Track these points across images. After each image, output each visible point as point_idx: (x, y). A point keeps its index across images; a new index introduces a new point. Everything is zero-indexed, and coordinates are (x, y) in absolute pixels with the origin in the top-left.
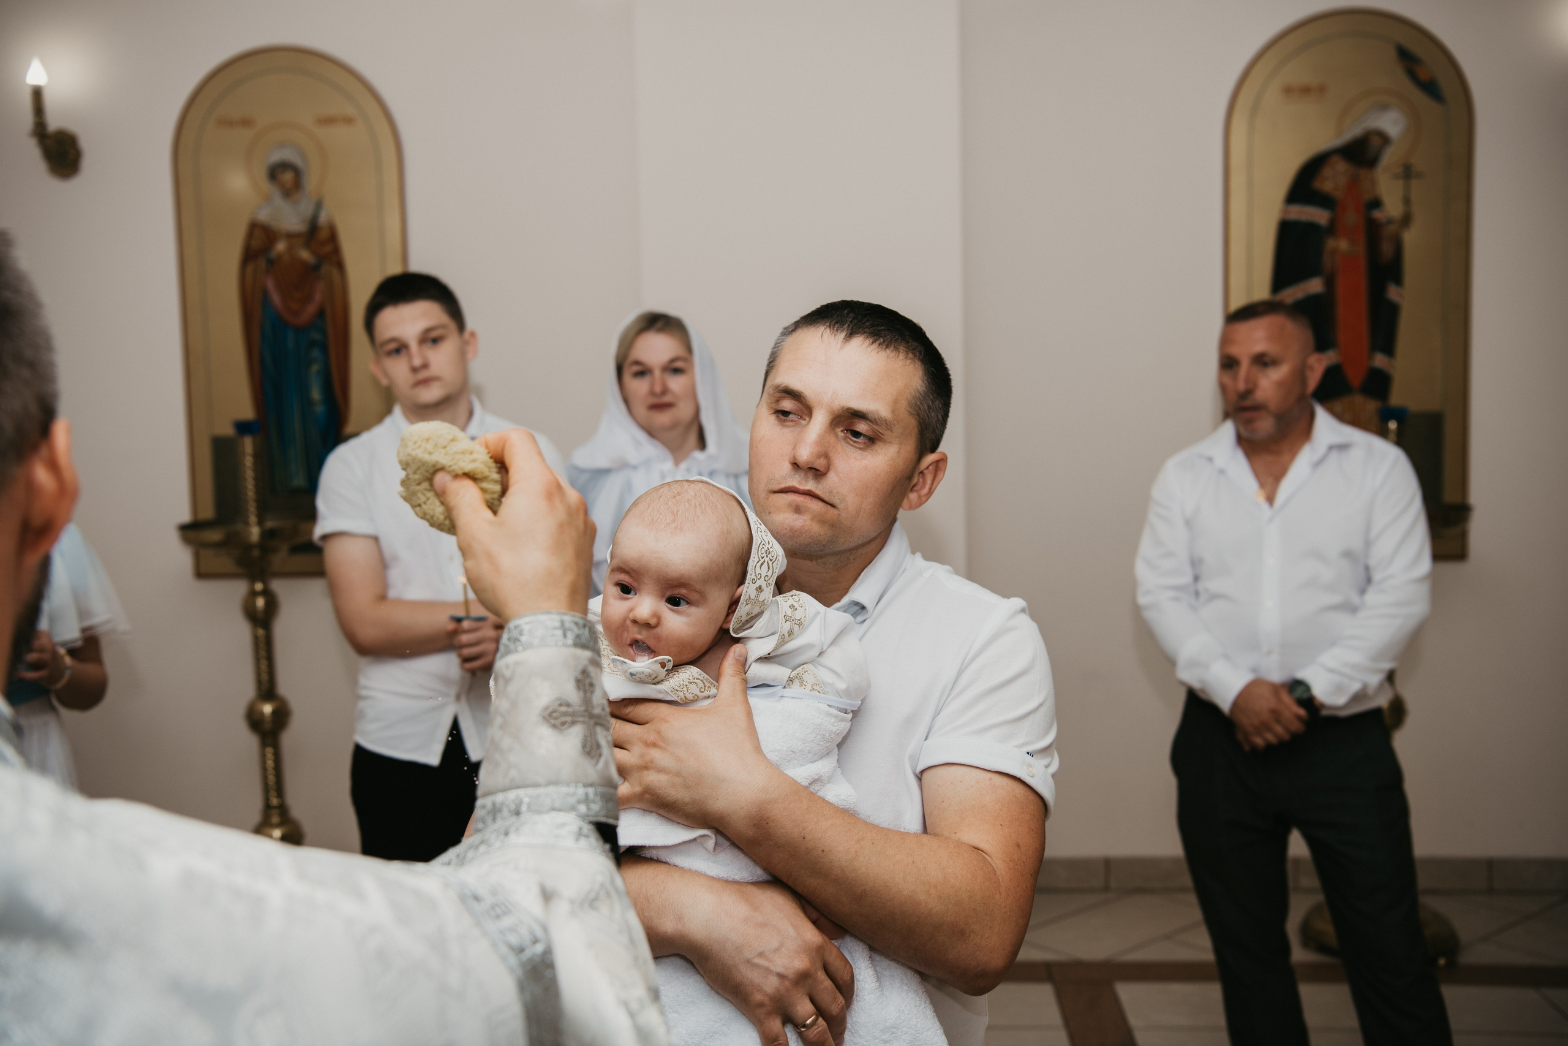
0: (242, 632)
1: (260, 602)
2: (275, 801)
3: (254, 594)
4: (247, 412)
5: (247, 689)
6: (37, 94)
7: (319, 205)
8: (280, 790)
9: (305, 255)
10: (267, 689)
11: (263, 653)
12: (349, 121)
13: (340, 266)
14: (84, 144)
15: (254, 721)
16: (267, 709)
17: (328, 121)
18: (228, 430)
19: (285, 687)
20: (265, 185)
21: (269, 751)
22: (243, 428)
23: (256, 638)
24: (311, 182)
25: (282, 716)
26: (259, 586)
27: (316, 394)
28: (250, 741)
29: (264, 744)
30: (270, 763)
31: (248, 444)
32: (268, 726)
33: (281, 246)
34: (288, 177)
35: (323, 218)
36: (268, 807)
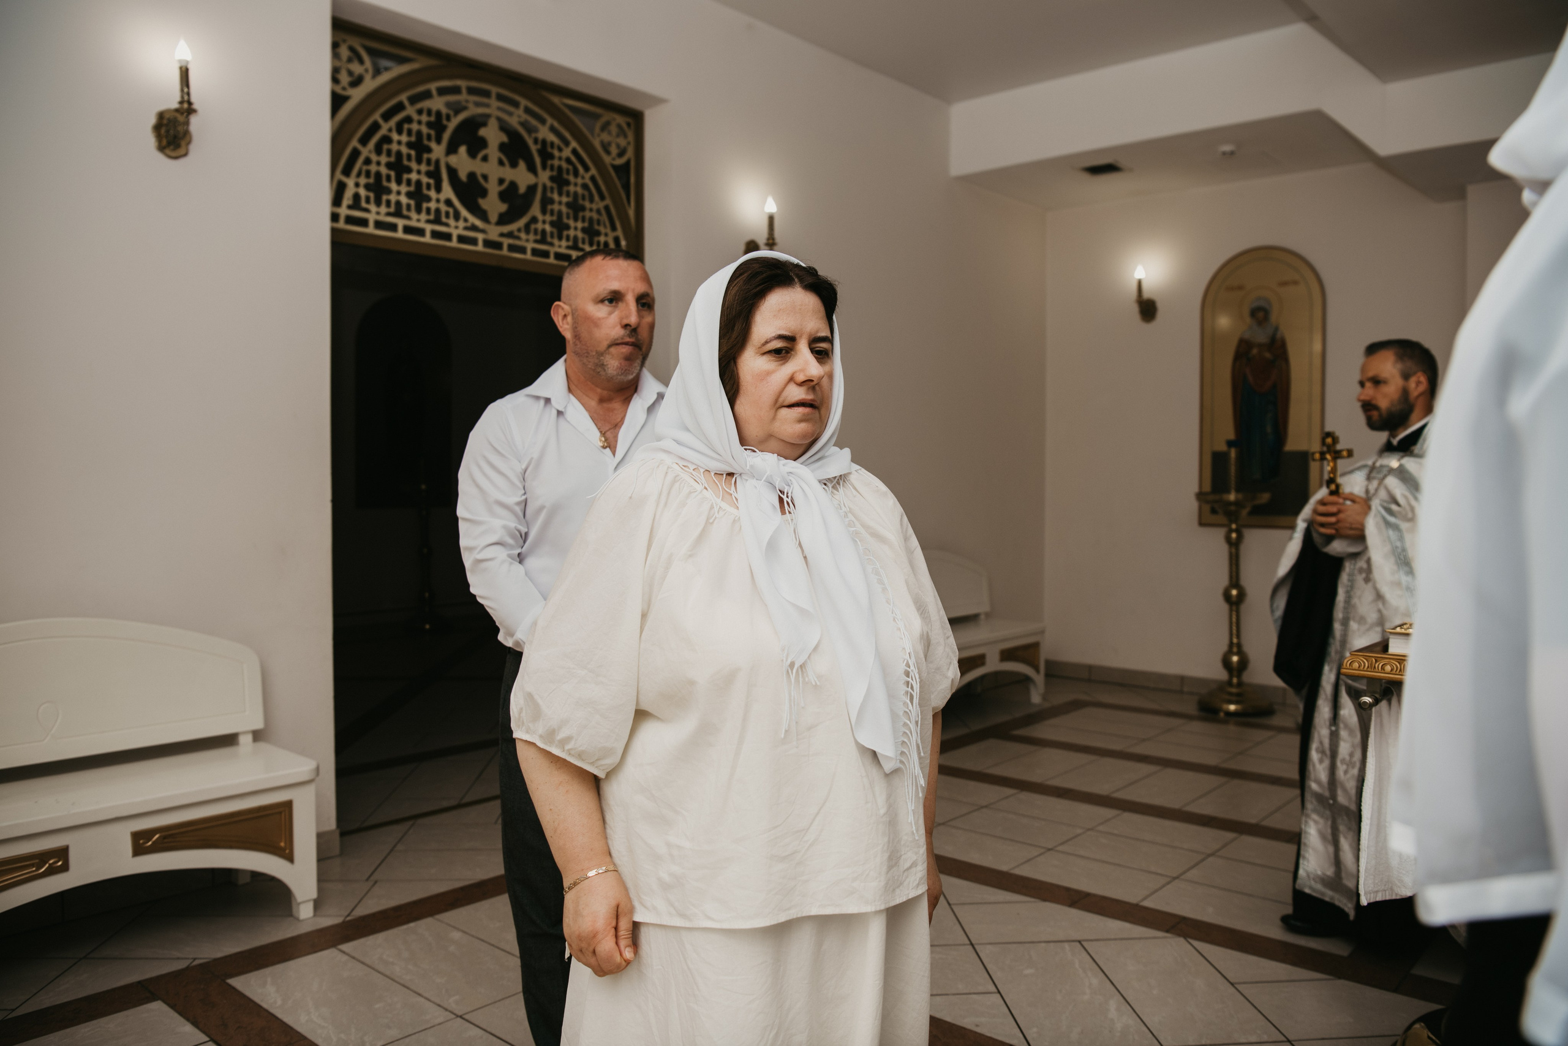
0: (1224, 549)
1: (1234, 535)
2: (1235, 640)
3: (1231, 531)
4: (1231, 436)
5: (1225, 581)
6: (1140, 283)
7: (1277, 329)
8: (1238, 636)
9: (1268, 355)
10: (1235, 580)
11: (1234, 562)
12: (1295, 283)
13: (1286, 360)
14: (1159, 305)
15: (1227, 596)
16: (1234, 592)
17: (1284, 284)
18: (1223, 447)
19: (1244, 582)
20: (1248, 320)
21: (1234, 613)
22: (1230, 444)
23: (1231, 555)
24: (1273, 318)
25: (1242, 595)
26: (1234, 526)
27: (1269, 429)
28: (1225, 607)
29: (1231, 611)
30: (1234, 620)
31: (1233, 453)
32: (1234, 599)
33: (1255, 351)
34: (1261, 314)
35: (1278, 336)
36: (1231, 644)
